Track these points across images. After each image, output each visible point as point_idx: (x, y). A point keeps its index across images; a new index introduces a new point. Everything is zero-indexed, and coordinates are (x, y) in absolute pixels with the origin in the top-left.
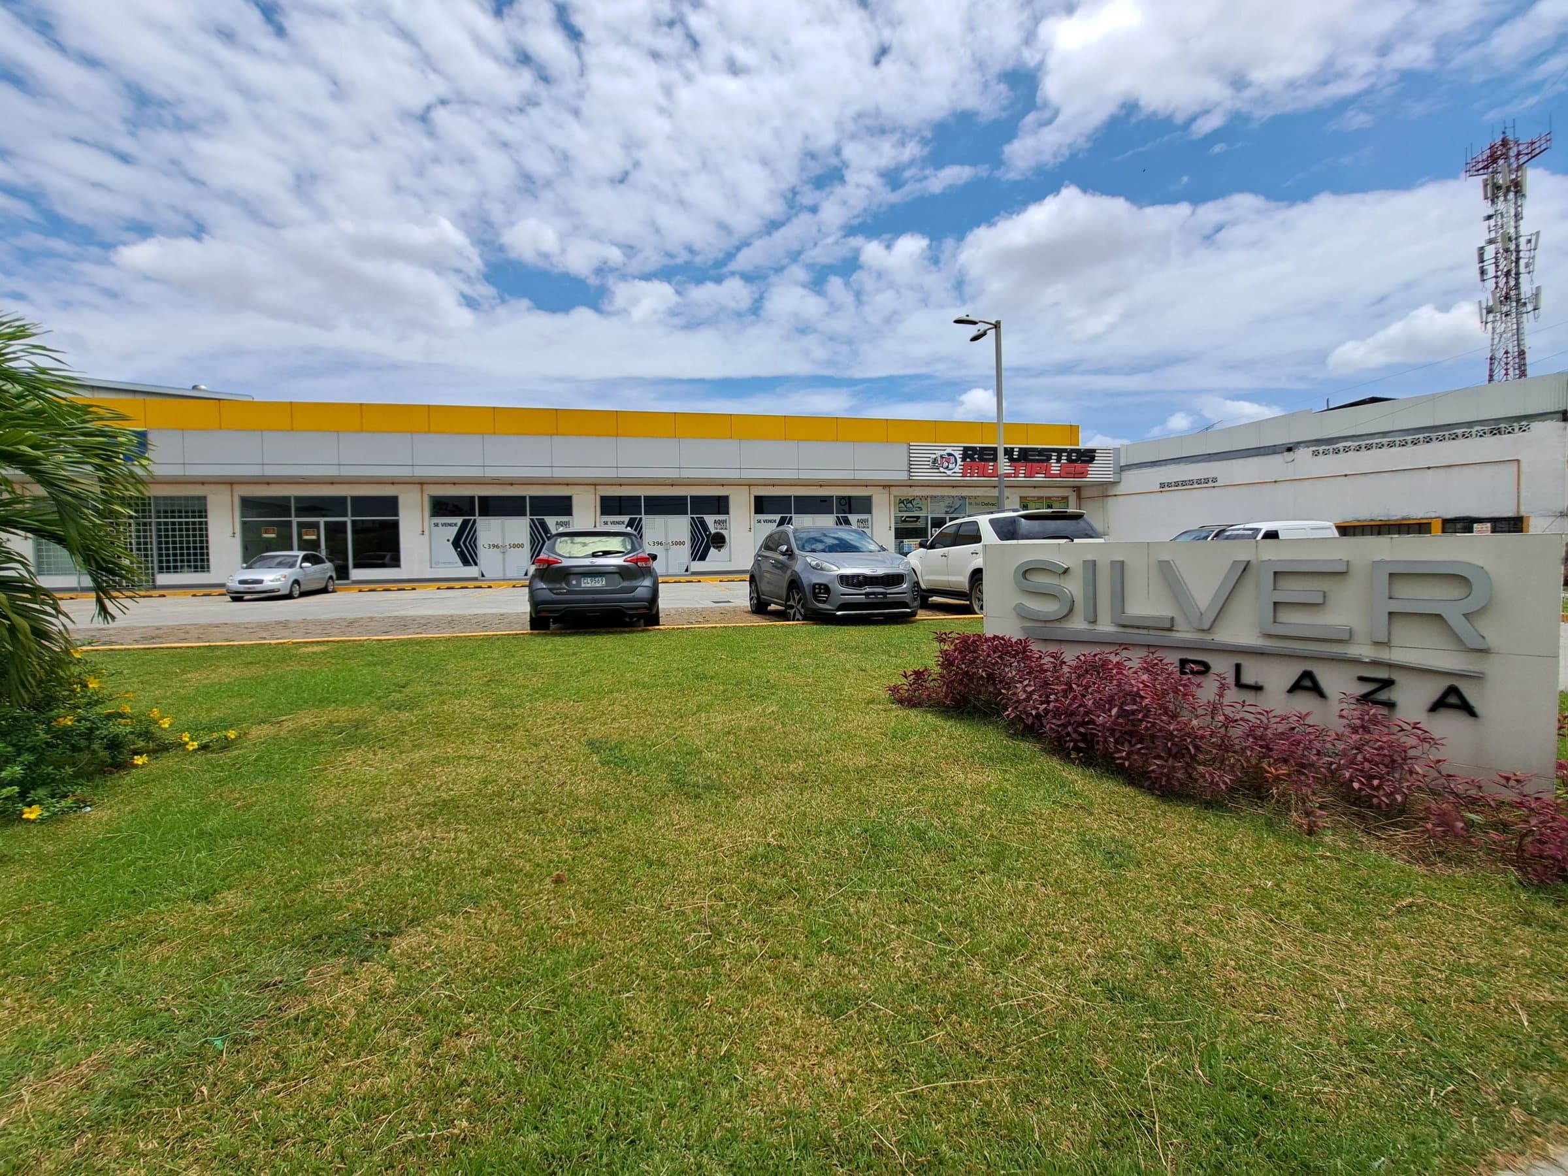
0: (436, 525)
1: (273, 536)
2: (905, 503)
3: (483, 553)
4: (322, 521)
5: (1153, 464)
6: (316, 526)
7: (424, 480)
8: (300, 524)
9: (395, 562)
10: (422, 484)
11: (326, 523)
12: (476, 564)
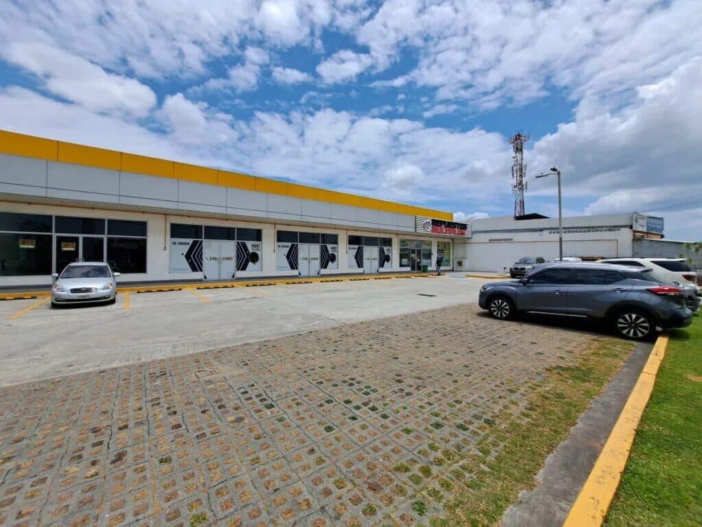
0: (175, 243)
1: (32, 247)
2: (402, 241)
3: (206, 263)
4: (81, 236)
5: (486, 232)
6: (76, 240)
7: (168, 212)
8: (60, 240)
9: (142, 269)
10: (166, 215)
11: (84, 238)
12: (201, 270)
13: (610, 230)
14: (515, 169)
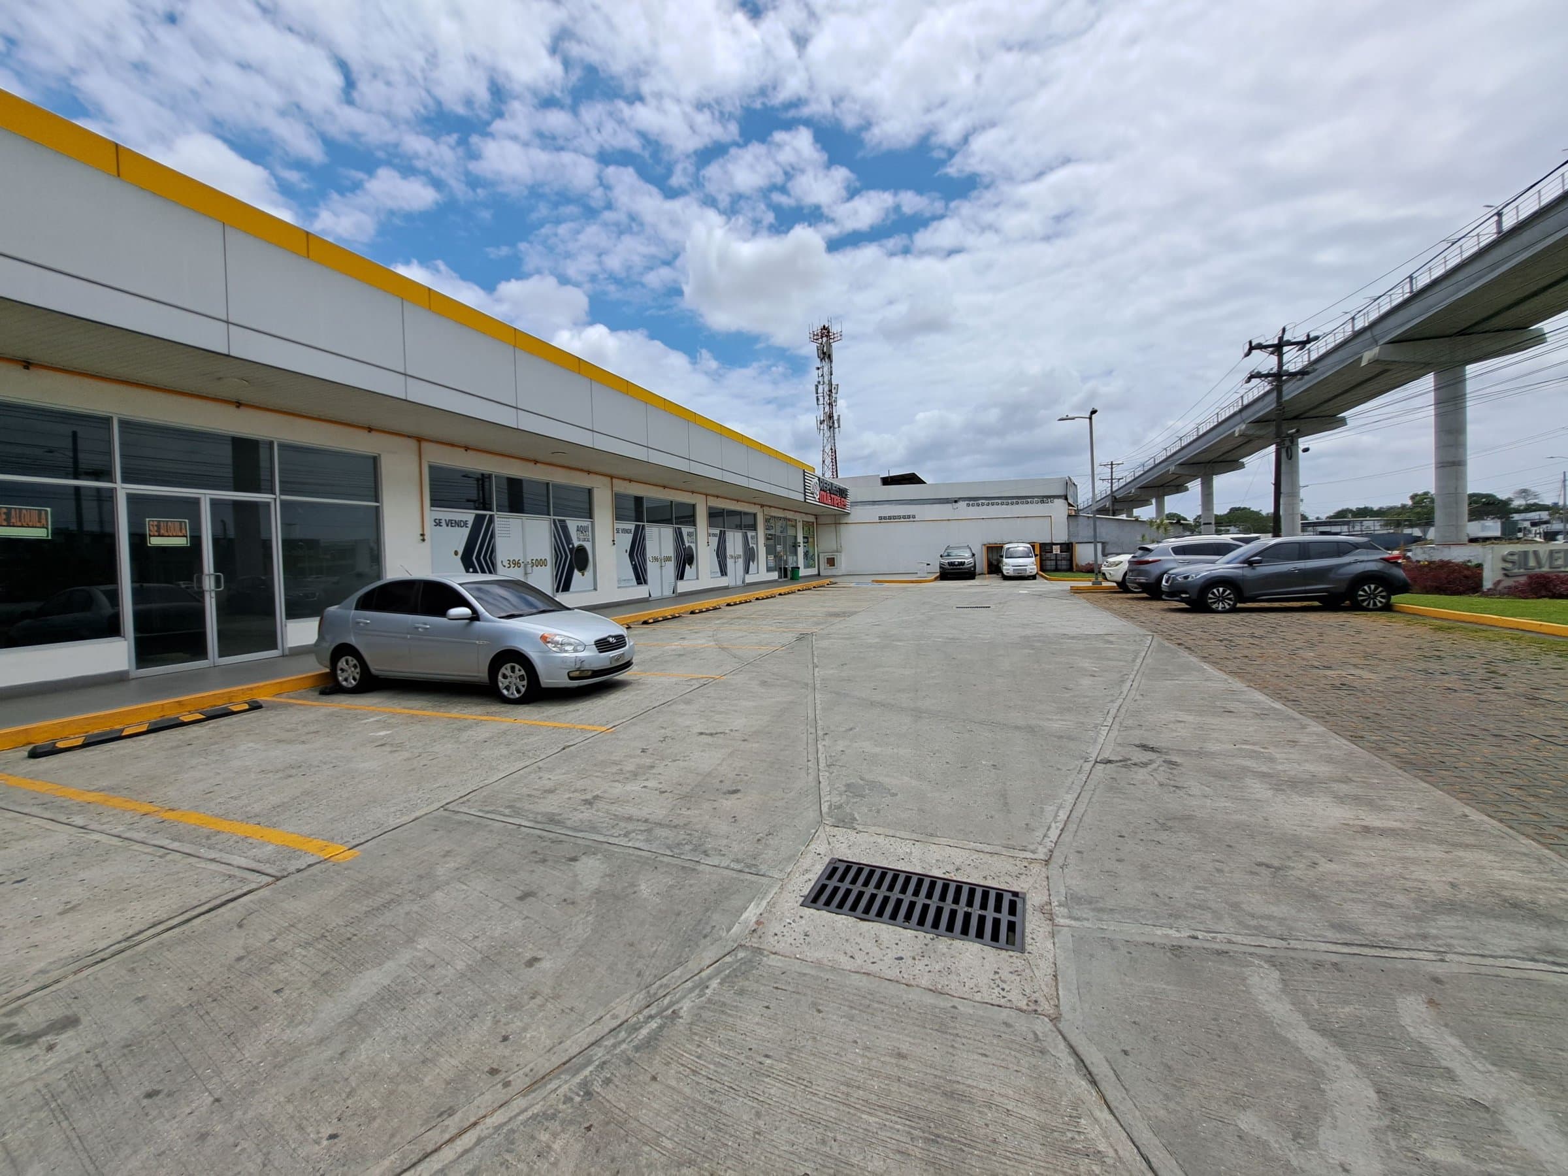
0: (440, 523)
2: (767, 520)
4: (204, 498)
5: (874, 503)
6: (191, 508)
7: (424, 432)
8: (139, 507)
10: (419, 439)
13: (1042, 502)
14: (820, 390)
